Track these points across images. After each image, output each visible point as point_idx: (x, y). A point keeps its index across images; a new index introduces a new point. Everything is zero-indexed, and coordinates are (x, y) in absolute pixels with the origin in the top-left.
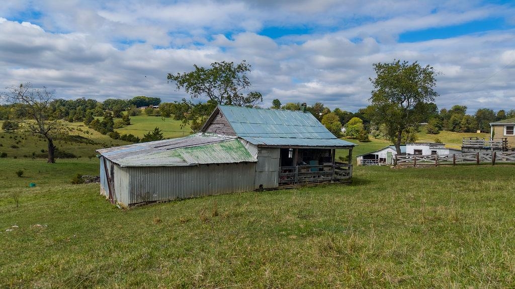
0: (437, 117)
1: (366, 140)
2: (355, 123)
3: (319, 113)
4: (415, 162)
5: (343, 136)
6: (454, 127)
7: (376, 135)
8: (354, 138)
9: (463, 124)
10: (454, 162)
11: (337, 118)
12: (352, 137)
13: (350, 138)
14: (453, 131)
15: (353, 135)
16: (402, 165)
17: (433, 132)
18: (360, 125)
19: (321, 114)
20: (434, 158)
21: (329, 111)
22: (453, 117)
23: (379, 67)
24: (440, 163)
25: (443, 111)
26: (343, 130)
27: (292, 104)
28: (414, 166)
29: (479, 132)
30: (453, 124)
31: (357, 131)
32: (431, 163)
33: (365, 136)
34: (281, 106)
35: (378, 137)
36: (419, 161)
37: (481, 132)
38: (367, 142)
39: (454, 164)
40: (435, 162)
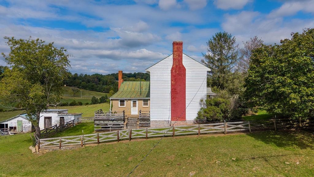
4: (61, 144)
10: (98, 141)
16: (46, 148)
20: (79, 138)
23: (13, 41)
24: (85, 143)
28: (60, 148)
32: (77, 144)
36: (64, 143)
37: (66, 85)
39: (99, 143)
40: (80, 142)
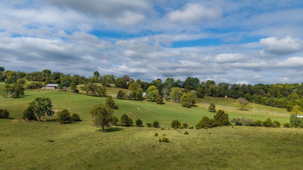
0: (201, 87)
1: (162, 103)
2: (153, 90)
3: (126, 82)
5: (144, 99)
6: (212, 94)
7: (168, 98)
8: (152, 101)
9: (217, 92)
11: (140, 86)
12: (151, 100)
13: (149, 101)
14: (211, 96)
15: (152, 99)
17: (200, 97)
18: (156, 91)
19: (127, 83)
21: (133, 81)
22: (211, 87)
25: (203, 83)
26: (144, 94)
27: (108, 76)
30: (212, 91)
31: (155, 96)
33: (161, 99)
34: (100, 76)
35: (168, 100)
37: (227, 97)
38: (162, 104)
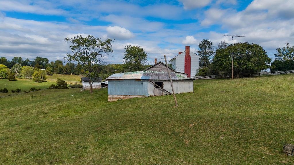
0: (50, 66)
1: (14, 79)
2: (2, 68)
6: (60, 72)
8: (4, 79)
9: (64, 70)
14: (59, 73)
15: (3, 76)
17: (50, 74)
22: (59, 66)
25: (52, 62)
29: (72, 74)
30: (60, 70)
33: (13, 77)
35: (20, 77)
38: (15, 81)
